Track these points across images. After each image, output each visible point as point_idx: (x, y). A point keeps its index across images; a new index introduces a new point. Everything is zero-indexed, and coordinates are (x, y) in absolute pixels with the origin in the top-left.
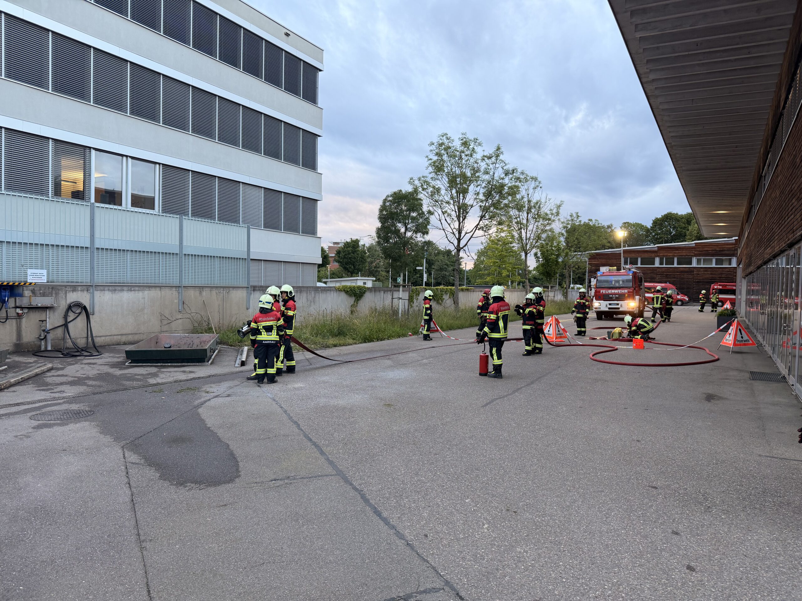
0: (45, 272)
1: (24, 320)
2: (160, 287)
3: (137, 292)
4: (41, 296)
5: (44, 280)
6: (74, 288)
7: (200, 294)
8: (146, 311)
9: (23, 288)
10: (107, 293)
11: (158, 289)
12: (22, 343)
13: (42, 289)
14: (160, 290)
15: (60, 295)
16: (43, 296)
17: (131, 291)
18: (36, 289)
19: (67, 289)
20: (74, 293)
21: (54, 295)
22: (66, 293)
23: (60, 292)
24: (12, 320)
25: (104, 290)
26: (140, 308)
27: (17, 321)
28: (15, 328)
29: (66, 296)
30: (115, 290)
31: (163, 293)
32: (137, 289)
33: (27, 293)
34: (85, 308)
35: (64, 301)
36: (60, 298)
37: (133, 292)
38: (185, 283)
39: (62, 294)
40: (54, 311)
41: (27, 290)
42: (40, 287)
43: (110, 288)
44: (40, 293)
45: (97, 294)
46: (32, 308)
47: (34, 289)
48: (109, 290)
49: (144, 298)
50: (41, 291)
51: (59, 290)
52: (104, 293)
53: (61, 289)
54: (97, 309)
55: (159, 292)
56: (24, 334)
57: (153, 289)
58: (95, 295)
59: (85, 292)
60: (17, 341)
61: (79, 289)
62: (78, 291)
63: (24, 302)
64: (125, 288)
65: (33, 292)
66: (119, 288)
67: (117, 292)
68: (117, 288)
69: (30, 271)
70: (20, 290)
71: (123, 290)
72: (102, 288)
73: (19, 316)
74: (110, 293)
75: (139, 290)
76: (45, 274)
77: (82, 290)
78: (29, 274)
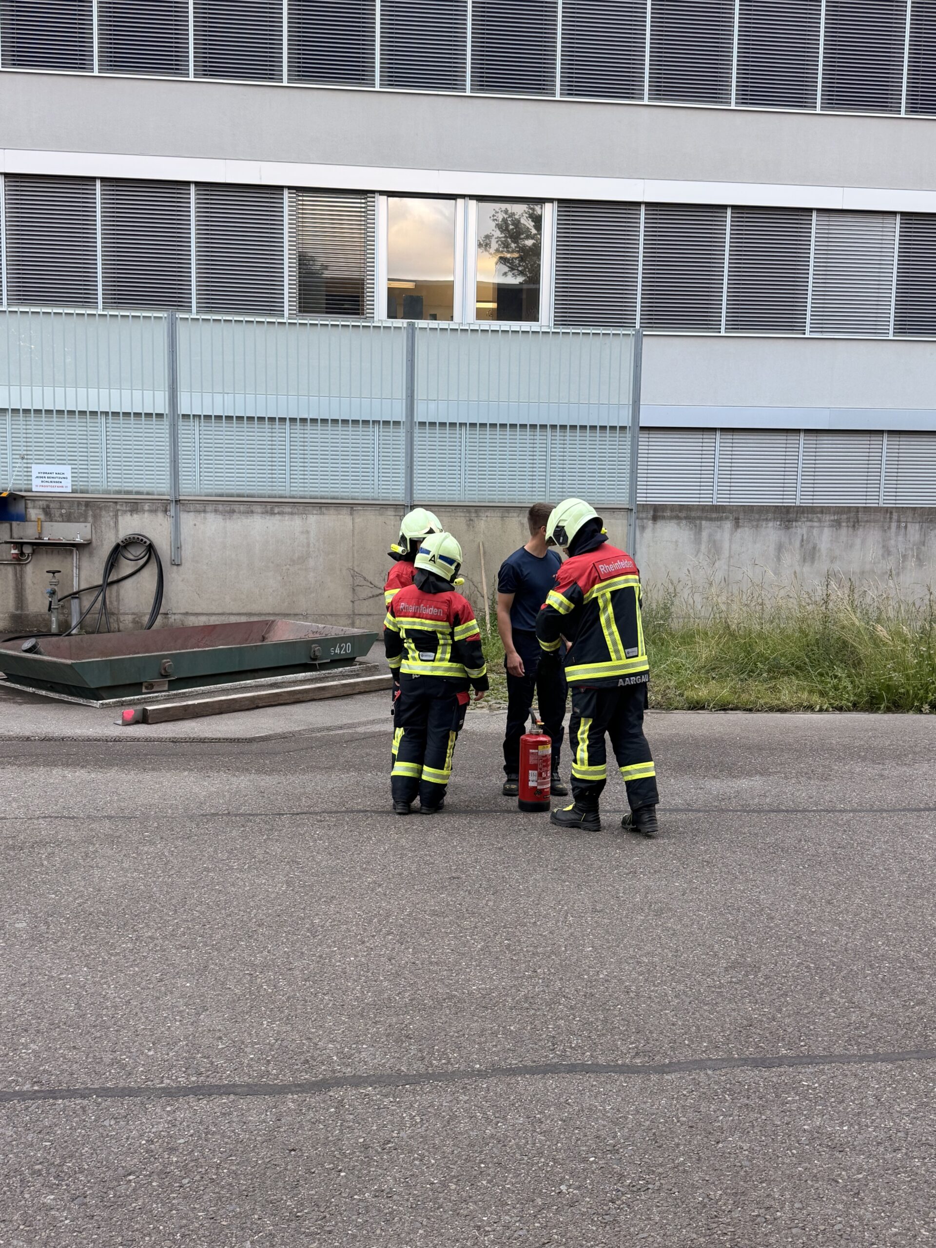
0: (67, 470)
1: (29, 569)
2: (351, 506)
3: (287, 517)
4: (63, 521)
5: (66, 487)
6: (134, 506)
7: (468, 525)
8: (311, 563)
9: (26, 504)
10: (211, 517)
11: (345, 511)
12: (27, 616)
13: (66, 505)
14: (351, 514)
15: (103, 520)
16: (69, 521)
17: (272, 513)
18: (52, 505)
19: (118, 507)
20: (135, 516)
21: (90, 519)
22: (116, 516)
23: (103, 513)
24: (6, 567)
25: (205, 511)
26: (296, 555)
27: (15, 569)
28: (11, 583)
29: (116, 523)
30: (233, 511)
31: (357, 520)
32: (288, 509)
33: (34, 513)
34: (151, 549)
35: (113, 532)
36: (103, 526)
37: (277, 516)
39: (107, 518)
40: (91, 554)
41: (34, 507)
42: (60, 502)
43: (220, 508)
44: (61, 515)
45: (188, 520)
46: (39, 547)
47: (48, 507)
48: (216, 511)
49: (308, 532)
50: (63, 511)
51: (101, 509)
52: (205, 518)
53: (106, 506)
54: (187, 552)
55: (348, 519)
56: (29, 596)
57: (332, 511)
58: (182, 521)
59: (160, 515)
60: (17, 610)
61: (146, 507)
62: (143, 511)
63: (28, 532)
64: (258, 508)
65: (47, 511)
66: (242, 508)
67: (235, 516)
68: (236, 507)
69: (37, 469)
70: (20, 507)
71: (252, 512)
72: (198, 507)
73: (20, 560)
74: (219, 518)
75: (292, 514)
76: (68, 475)
77: (153, 511)
78: (34, 474)
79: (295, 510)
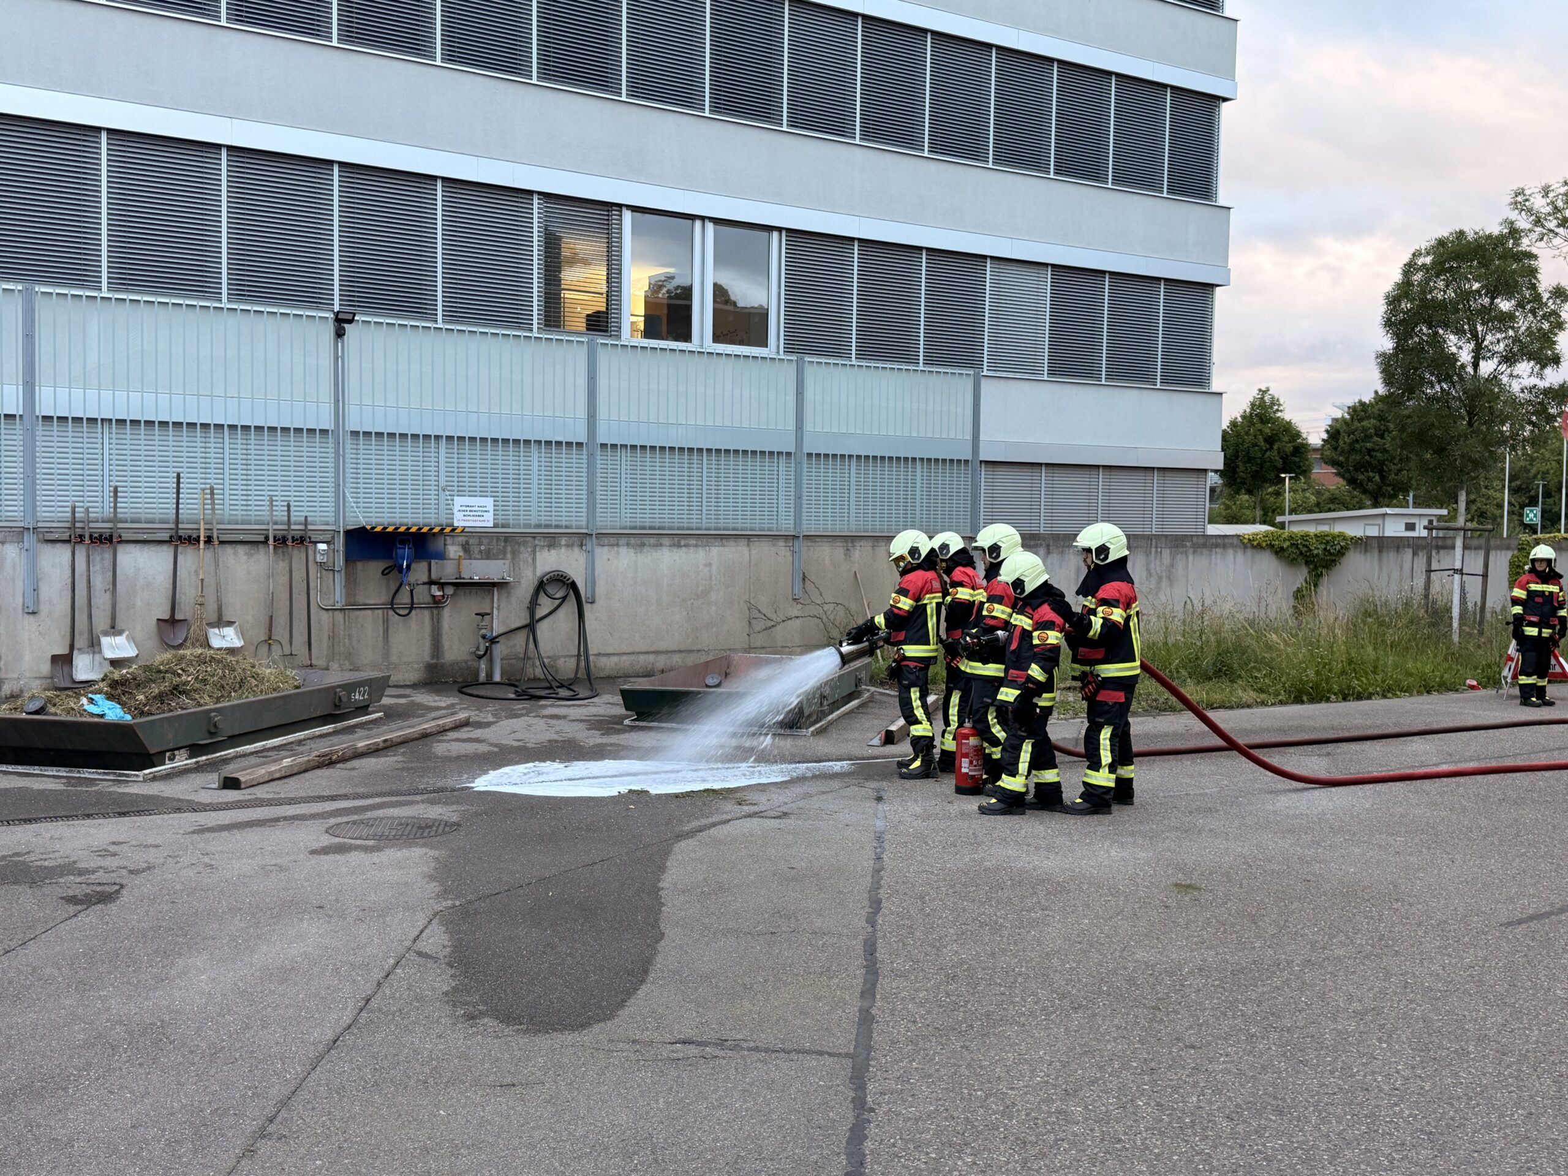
0: (489, 502)
1: (446, 612)
2: (748, 537)
3: (692, 549)
4: (482, 559)
5: (487, 521)
6: (552, 540)
7: (846, 555)
8: (713, 596)
9: (445, 540)
10: (623, 550)
11: (743, 542)
12: (442, 665)
13: (485, 541)
14: (748, 545)
15: (521, 556)
16: (488, 558)
17: (679, 546)
18: (471, 541)
19: (537, 542)
20: (553, 551)
21: (509, 556)
22: (534, 552)
23: (522, 549)
24: (422, 611)
25: (618, 545)
26: (700, 589)
27: (432, 613)
28: (428, 629)
29: (534, 559)
30: (643, 545)
31: (754, 552)
32: (693, 542)
33: (453, 550)
34: (573, 586)
35: (531, 569)
36: (521, 563)
37: (683, 548)
38: (809, 527)
39: (525, 554)
40: (509, 595)
41: (453, 544)
42: (480, 537)
43: (632, 541)
44: (481, 552)
45: (602, 554)
46: (463, 586)
47: (467, 543)
48: (628, 545)
49: (710, 565)
50: (483, 548)
51: (519, 544)
52: (618, 552)
53: (524, 541)
54: (600, 591)
55: (745, 550)
56: (446, 643)
57: (732, 543)
58: (597, 556)
59: (576, 549)
60: (433, 658)
61: (563, 542)
62: (560, 546)
63: (446, 570)
64: (666, 541)
65: (466, 547)
66: (652, 541)
67: (646, 549)
68: (646, 540)
69: (459, 501)
70: (439, 544)
71: (661, 545)
72: (612, 540)
73: (437, 604)
74: (631, 551)
75: (696, 546)
76: (491, 508)
77: (569, 546)
78: (456, 508)
79: (700, 543)
